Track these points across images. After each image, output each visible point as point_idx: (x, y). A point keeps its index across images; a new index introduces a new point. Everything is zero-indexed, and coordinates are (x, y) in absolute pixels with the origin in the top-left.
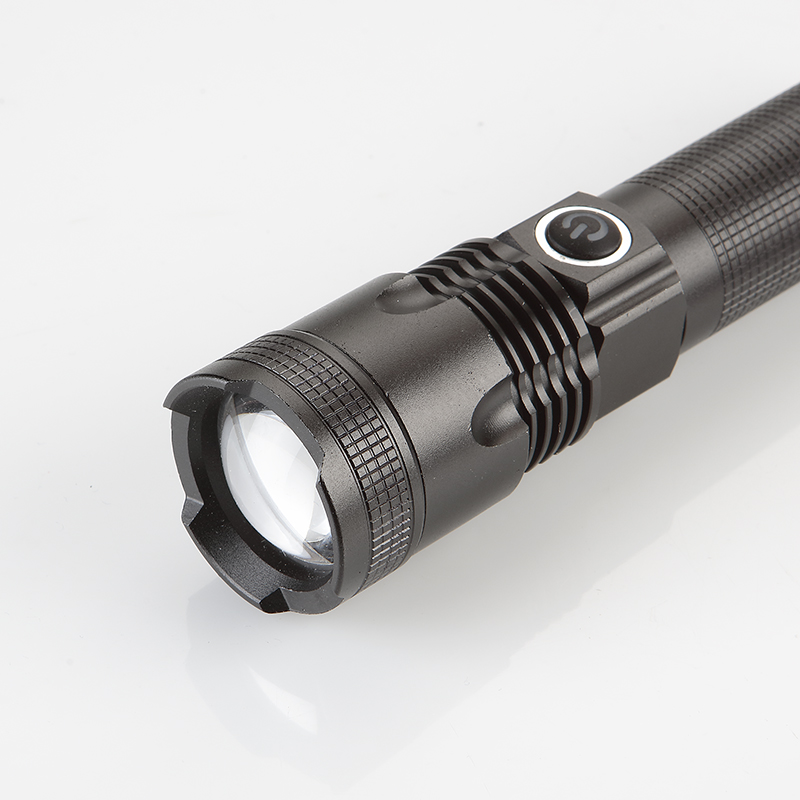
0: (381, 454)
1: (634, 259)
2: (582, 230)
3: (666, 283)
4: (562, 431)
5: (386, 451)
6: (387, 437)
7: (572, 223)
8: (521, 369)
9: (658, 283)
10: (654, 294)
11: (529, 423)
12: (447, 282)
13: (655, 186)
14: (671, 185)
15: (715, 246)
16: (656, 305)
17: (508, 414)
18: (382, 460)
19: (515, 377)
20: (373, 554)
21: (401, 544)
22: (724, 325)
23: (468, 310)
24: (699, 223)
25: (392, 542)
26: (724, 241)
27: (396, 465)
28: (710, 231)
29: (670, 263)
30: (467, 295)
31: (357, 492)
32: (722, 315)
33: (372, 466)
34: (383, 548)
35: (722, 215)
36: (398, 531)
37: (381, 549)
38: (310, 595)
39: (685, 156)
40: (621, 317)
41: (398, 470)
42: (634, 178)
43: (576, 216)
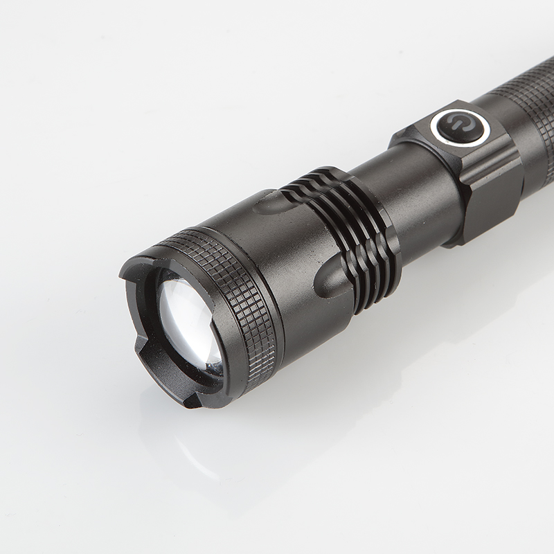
0: (252, 304)
1: (492, 143)
2: (459, 124)
3: (512, 158)
4: (377, 288)
5: (256, 302)
6: (257, 293)
7: (453, 120)
8: (347, 248)
9: (507, 157)
10: (504, 165)
11: (354, 283)
12: (301, 194)
13: (506, 96)
14: (515, 96)
15: (542, 135)
16: (505, 171)
17: (339, 276)
18: (254, 308)
19: (344, 253)
20: (250, 368)
21: (270, 362)
22: (548, 183)
23: (312, 211)
24: (533, 120)
25: (263, 361)
26: (548, 132)
27: (263, 311)
28: (540, 125)
29: (514, 145)
30: (313, 203)
31: (237, 328)
32: (547, 177)
33: (247, 312)
34: (256, 365)
35: (547, 115)
36: (266, 354)
37: (256, 366)
38: (214, 396)
39: (525, 77)
40: (483, 179)
41: (264, 314)
42: (493, 91)
43: (456, 115)
